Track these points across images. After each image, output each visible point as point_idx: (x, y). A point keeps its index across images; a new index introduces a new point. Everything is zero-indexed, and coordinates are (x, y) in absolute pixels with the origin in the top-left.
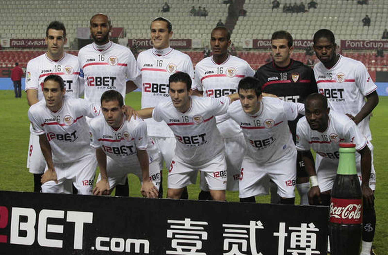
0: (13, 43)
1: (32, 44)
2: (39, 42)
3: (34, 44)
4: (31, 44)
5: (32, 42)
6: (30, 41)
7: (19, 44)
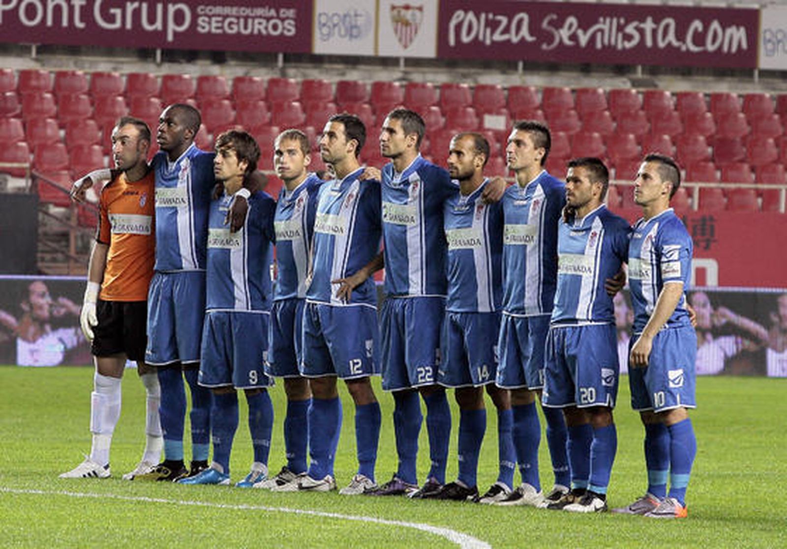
0: (458, 27)
1: (584, 39)
2: (630, 29)
3: (592, 39)
4: (574, 37)
5: (584, 25)
6: (572, 20)
7: (498, 37)
